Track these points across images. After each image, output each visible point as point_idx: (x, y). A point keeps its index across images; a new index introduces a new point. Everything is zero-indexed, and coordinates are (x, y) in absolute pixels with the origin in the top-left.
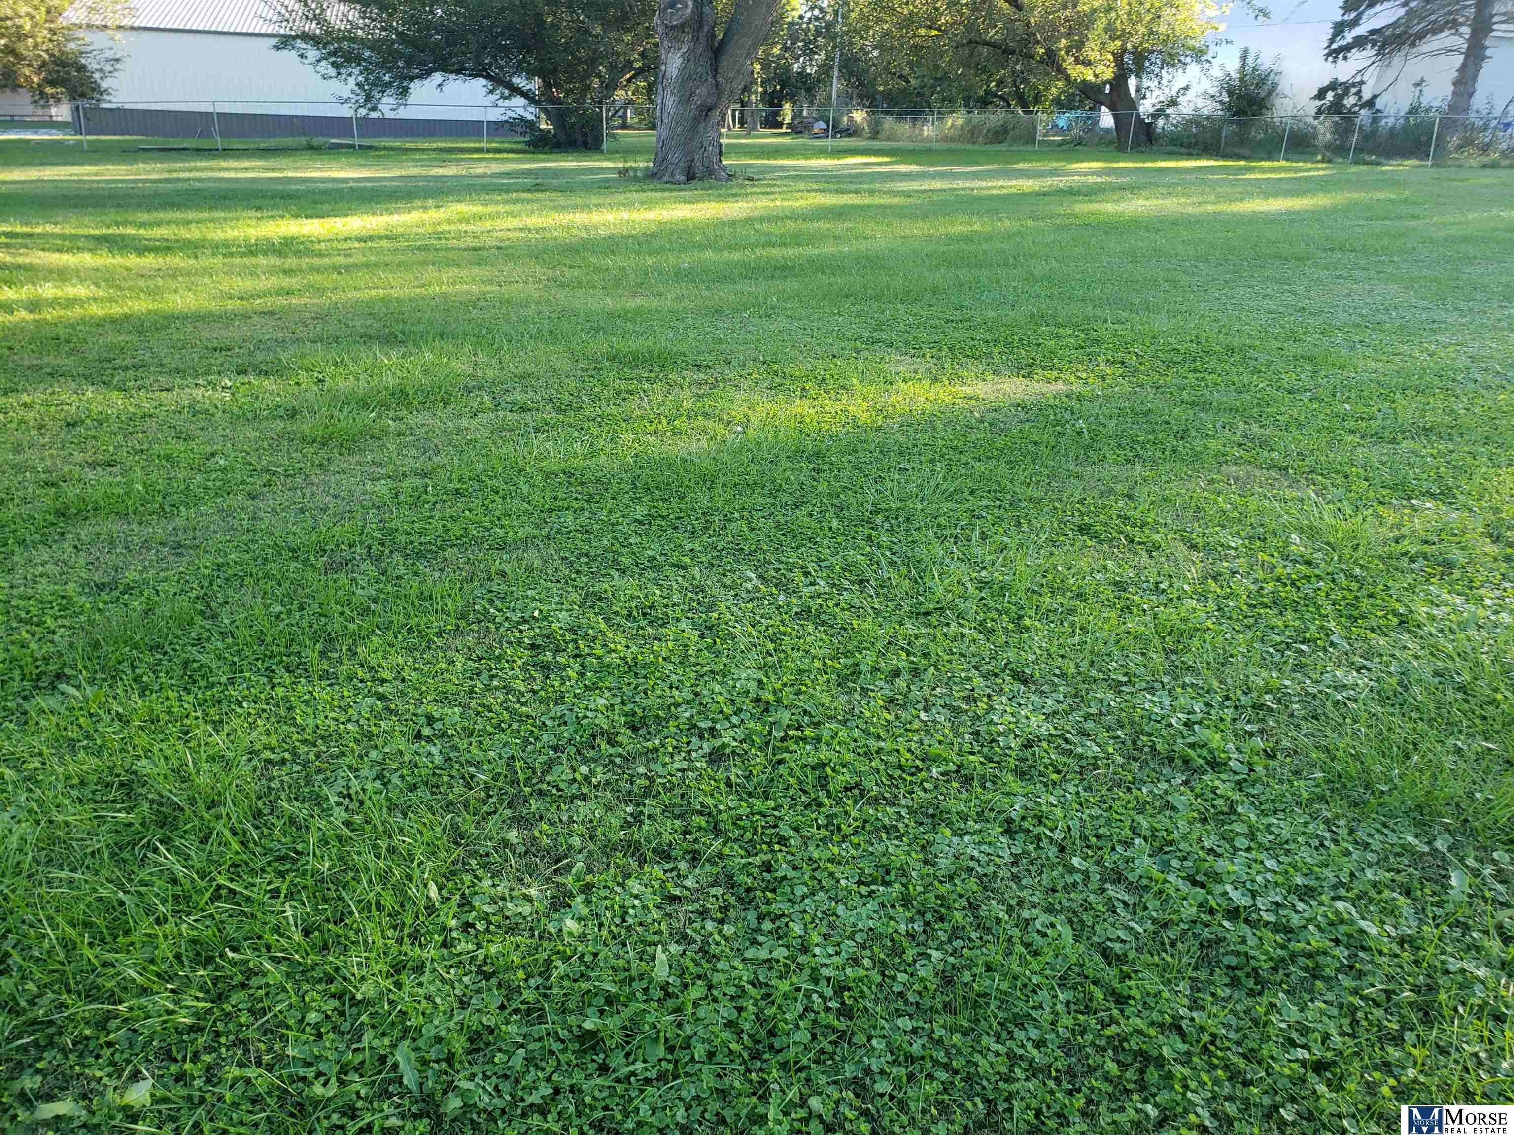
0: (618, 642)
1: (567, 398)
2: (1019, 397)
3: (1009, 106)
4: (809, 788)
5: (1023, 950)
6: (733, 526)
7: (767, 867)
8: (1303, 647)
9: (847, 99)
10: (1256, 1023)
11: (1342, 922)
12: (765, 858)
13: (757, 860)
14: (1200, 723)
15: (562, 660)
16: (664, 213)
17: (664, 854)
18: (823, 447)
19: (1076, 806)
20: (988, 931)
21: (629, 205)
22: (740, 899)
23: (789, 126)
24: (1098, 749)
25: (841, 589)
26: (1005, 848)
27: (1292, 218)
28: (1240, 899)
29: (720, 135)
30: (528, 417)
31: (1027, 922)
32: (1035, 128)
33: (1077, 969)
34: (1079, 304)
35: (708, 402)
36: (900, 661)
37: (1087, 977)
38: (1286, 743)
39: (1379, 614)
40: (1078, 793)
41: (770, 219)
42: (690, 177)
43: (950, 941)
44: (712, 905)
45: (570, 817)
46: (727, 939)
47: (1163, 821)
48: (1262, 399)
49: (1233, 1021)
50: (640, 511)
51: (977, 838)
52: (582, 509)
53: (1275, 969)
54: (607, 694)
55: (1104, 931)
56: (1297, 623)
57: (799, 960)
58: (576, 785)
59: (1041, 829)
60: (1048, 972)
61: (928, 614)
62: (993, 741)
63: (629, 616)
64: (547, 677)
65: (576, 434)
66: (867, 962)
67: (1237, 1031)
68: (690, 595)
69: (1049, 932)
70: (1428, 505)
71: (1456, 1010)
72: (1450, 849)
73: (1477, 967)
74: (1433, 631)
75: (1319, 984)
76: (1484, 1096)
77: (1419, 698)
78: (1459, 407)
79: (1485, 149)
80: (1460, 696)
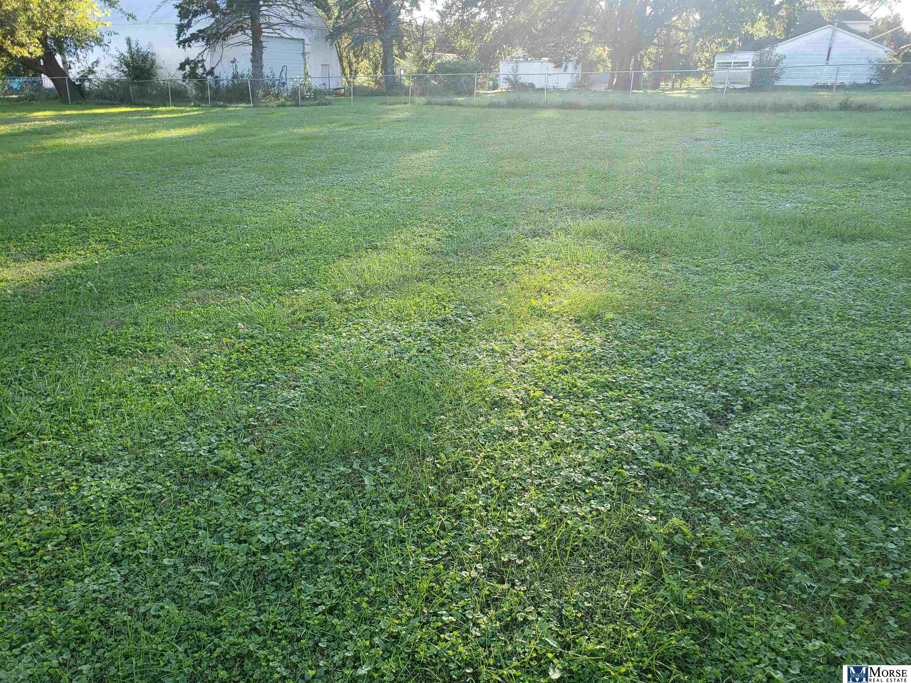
2: (39, 274)
5: (147, 633)
8: (262, 385)
10: (294, 604)
11: (322, 527)
14: (217, 448)
19: (156, 527)
20: (119, 633)
24: (160, 487)
26: (116, 575)
27: (186, 140)
28: (267, 540)
31: (144, 614)
33: (185, 627)
34: (65, 207)
37: (193, 629)
38: (268, 442)
39: (296, 355)
40: (155, 519)
43: (93, 654)
47: (212, 514)
48: (199, 249)
49: (283, 609)
51: (94, 577)
53: (296, 570)
55: (196, 595)
56: (255, 373)
59: (137, 551)
60: (168, 638)
62: (88, 509)
67: (286, 613)
69: (161, 613)
70: (303, 291)
71: (383, 547)
72: (360, 466)
73: (387, 521)
74: (324, 356)
75: (319, 566)
76: (407, 582)
77: (327, 394)
78: (303, 236)
79: (277, 96)
80: (345, 386)
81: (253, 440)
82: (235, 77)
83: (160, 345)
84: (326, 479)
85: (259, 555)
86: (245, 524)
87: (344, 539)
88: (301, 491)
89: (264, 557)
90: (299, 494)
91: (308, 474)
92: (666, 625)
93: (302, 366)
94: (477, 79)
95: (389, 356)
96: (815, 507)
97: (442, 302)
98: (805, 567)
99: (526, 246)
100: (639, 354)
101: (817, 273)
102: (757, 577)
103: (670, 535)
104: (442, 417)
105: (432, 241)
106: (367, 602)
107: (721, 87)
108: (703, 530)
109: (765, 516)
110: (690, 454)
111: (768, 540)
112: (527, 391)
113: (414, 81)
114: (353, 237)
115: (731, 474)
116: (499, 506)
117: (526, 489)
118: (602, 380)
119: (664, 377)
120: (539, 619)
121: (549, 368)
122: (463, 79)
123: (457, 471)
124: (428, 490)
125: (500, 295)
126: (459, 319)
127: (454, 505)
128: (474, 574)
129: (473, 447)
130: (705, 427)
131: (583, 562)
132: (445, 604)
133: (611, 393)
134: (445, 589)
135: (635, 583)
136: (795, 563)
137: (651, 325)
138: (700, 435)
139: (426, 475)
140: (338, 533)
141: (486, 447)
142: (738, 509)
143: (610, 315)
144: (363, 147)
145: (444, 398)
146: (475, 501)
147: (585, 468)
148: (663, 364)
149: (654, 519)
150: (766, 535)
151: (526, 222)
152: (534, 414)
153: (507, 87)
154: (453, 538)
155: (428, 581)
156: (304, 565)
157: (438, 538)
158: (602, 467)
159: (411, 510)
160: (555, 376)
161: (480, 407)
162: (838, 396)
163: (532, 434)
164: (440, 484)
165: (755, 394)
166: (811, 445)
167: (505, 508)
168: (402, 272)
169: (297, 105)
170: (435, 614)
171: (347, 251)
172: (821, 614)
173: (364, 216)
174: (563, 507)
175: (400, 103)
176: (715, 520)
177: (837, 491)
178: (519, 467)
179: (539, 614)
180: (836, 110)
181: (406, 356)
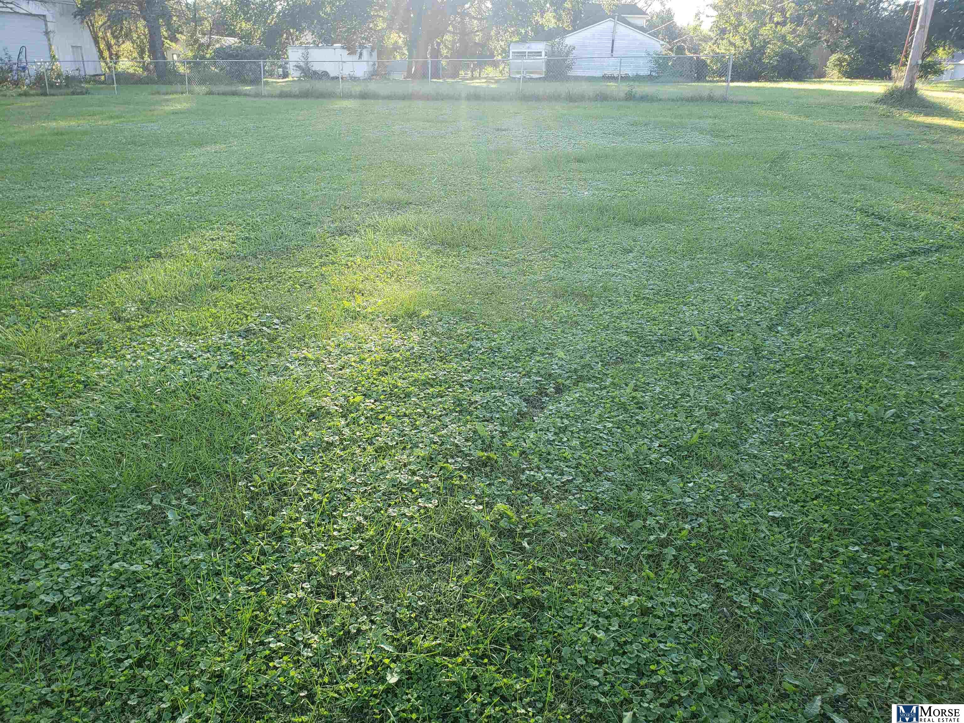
8: (30, 425)
10: (93, 665)
11: (121, 574)
28: (53, 599)
38: (43, 489)
39: (70, 385)
49: (79, 673)
56: (19, 411)
67: (84, 676)
70: (73, 311)
71: (197, 583)
72: (162, 501)
73: (198, 555)
74: (106, 384)
75: (122, 617)
76: (227, 616)
77: (113, 425)
78: (67, 248)
80: (134, 415)
84: (121, 520)
85: (43, 618)
87: (148, 582)
88: (92, 537)
89: (50, 619)
90: (89, 541)
91: (98, 518)
92: (499, 609)
93: (80, 397)
94: (264, 66)
95: (185, 376)
96: (625, 475)
97: (243, 311)
98: (618, 532)
99: (333, 245)
100: (456, 348)
101: (615, 257)
102: (578, 549)
103: (497, 521)
104: (253, 436)
105: (225, 245)
106: (182, 645)
107: (518, 76)
108: (527, 512)
109: (582, 490)
110: (510, 440)
111: (586, 511)
112: (346, 398)
113: (190, 68)
114: (131, 246)
115: (549, 454)
116: (324, 520)
117: (352, 498)
118: (423, 378)
119: (482, 369)
120: (373, 627)
121: (368, 371)
122: (248, 66)
123: (274, 492)
124: (243, 516)
125: (309, 299)
126: (264, 328)
127: (273, 527)
128: (301, 594)
129: (291, 463)
130: (522, 413)
131: (414, 562)
132: (272, 631)
133: (431, 390)
134: (270, 615)
135: (467, 574)
136: (611, 529)
137: (466, 319)
138: (519, 421)
139: (239, 500)
140: (142, 576)
141: (305, 462)
142: (557, 486)
143: (426, 313)
144: (134, 143)
145: (253, 415)
146: (297, 519)
147: (410, 467)
148: (480, 356)
149: (481, 507)
150: (584, 507)
151: (331, 219)
152: (355, 421)
153: (298, 75)
154: (275, 561)
155: (251, 611)
156: (103, 619)
157: (259, 565)
158: (428, 464)
159: (226, 540)
160: (375, 379)
161: (296, 420)
162: (638, 370)
163: (354, 441)
164: (256, 508)
165: (566, 375)
166: (618, 418)
167: (330, 522)
168: (193, 281)
169: (45, 94)
170: (262, 643)
171: (125, 261)
172: (635, 571)
173: (142, 221)
174: (390, 510)
175: (176, 92)
176: (537, 499)
177: (641, 457)
178: (343, 477)
179: (372, 622)
180: (623, 100)
181: (206, 374)
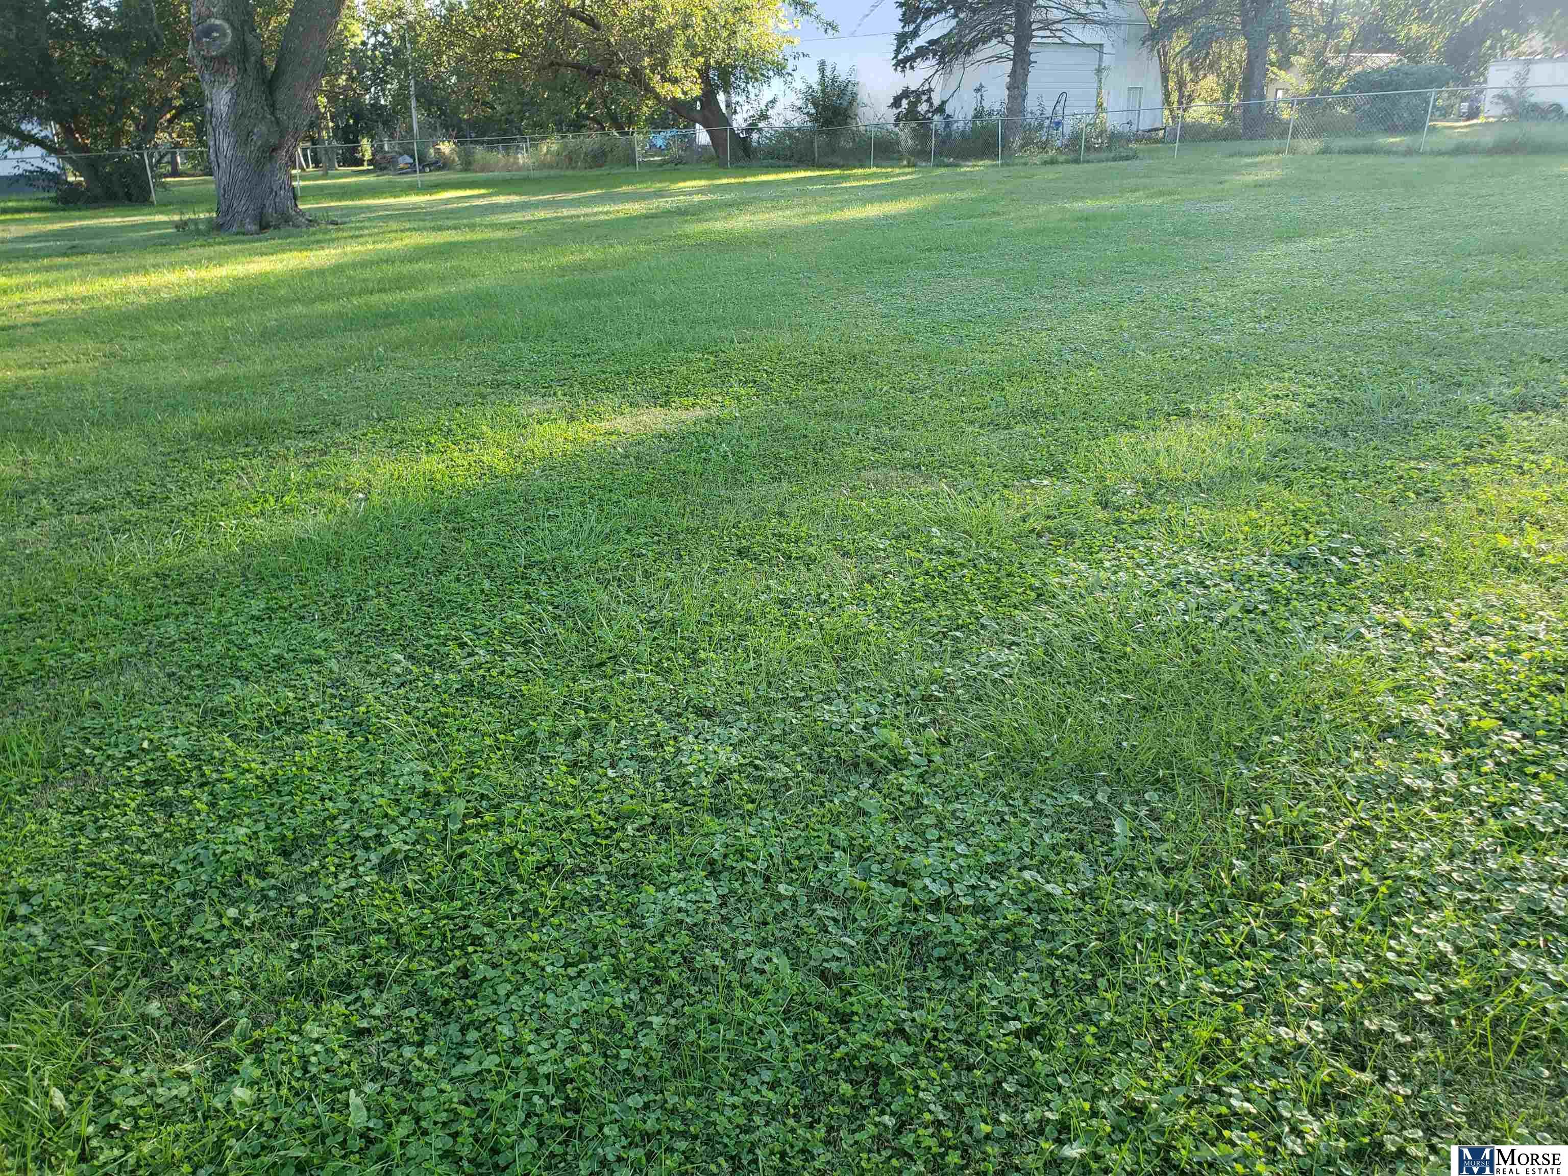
0: (251, 758)
1: (148, 488)
2: (660, 427)
3: (603, 128)
4: (498, 878)
5: (744, 993)
6: (370, 606)
7: (464, 973)
8: (958, 634)
9: (429, 130)
10: (970, 1007)
11: (1031, 890)
12: (459, 963)
13: (451, 968)
14: (877, 724)
15: (185, 792)
16: (240, 267)
17: (343, 986)
18: (461, 504)
19: (774, 832)
20: (706, 981)
21: (195, 263)
22: (438, 1014)
23: (370, 162)
24: (786, 770)
25: (503, 655)
26: (711, 892)
27: (888, 223)
28: (939, 890)
29: (292, 178)
30: (102, 518)
31: (743, 962)
32: (633, 150)
33: (798, 999)
34: (704, 327)
35: (321, 472)
36: (578, 720)
37: (809, 1005)
38: (957, 729)
39: (1019, 590)
40: (774, 819)
41: (364, 264)
42: (264, 226)
43: (669, 1002)
44: (407, 1029)
45: (224, 970)
46: (430, 1062)
47: (857, 829)
48: (888, 402)
49: (950, 1010)
50: (256, 606)
51: (682, 888)
52: (185, 614)
53: (980, 951)
54: (247, 821)
55: (821, 953)
56: (949, 612)
57: (513, 1064)
58: (226, 932)
59: (744, 863)
60: (772, 1009)
61: (602, 664)
62: (685, 783)
63: (260, 728)
64: (171, 816)
65: (165, 528)
66: (586, 1047)
67: (956, 1018)
68: (330, 691)
69: (766, 967)
70: (1045, 482)
71: (1135, 947)
72: (1110, 800)
73: (1147, 904)
74: (1066, 599)
75: (1020, 954)
76: (1171, 1020)
77: (1064, 664)
78: (1057, 388)
79: (1044, 146)
80: (1097, 655)
81: (933, 721)
82: (978, 114)
83: (811, 550)
84: (1049, 810)
85: (923, 912)
86: (907, 855)
87: (1067, 918)
88: (1003, 820)
89: (930, 917)
90: (999, 825)
91: (1017, 795)
93: (1028, 610)
94: (1436, 100)
95: (1185, 612)
97: (1304, 523)
99: (1499, 429)
104: (1276, 738)
105: (1297, 407)
106: (1093, 1035)
112: (1463, 715)
113: (1301, 111)
114: (1147, 394)
116: (1372, 924)
117: (1436, 904)
120: (1432, 1158)
121: (1521, 676)
123: (1293, 844)
124: (1232, 867)
125: (1428, 521)
126: (1333, 558)
127: (1278, 903)
128: (1303, 1037)
129: (1332, 804)
131: (1546, 1073)
132: (1239, 1078)
134: (1241, 1050)
139: (1231, 840)
140: (1057, 905)
141: (1358, 808)
145: (1284, 703)
146: (1323, 905)
151: (1506, 380)
152: (1472, 763)
153: (1499, 113)
154: (1269, 962)
155: (1211, 1028)
156: (995, 946)
157: (1240, 956)
159: (1195, 895)
160: (1532, 695)
161: (1357, 732)
163: (1462, 800)
164: (1256, 860)
167: (1383, 932)
168: (1231, 462)
169: (1077, 161)
170: (1217, 1090)
171: (1133, 417)
173: (1171, 356)
174: (1515, 955)
175: (1269, 152)
178: (1426, 860)
179: (1433, 1150)
181: (1220, 616)
